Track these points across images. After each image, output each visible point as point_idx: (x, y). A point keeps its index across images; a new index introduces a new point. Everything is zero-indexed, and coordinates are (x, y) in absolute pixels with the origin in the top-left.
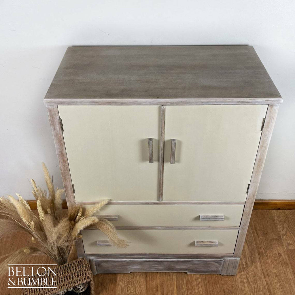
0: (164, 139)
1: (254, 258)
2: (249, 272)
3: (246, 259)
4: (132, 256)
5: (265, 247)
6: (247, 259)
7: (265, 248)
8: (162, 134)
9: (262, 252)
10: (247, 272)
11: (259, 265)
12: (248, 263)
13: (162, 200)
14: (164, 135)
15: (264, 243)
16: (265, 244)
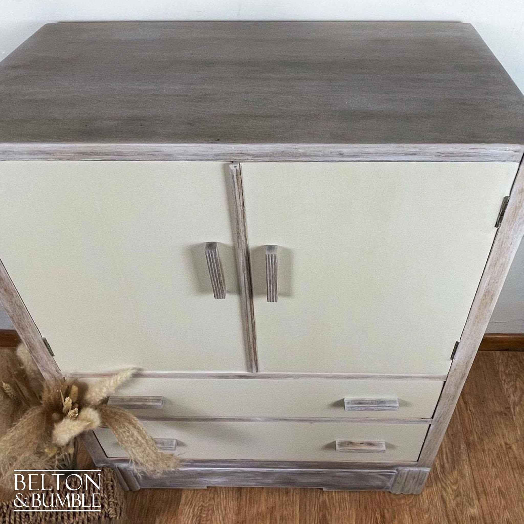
0: (246, 243)
1: (458, 454)
2: (446, 485)
3: (442, 457)
4: (207, 464)
5: (480, 429)
6: (444, 456)
7: (479, 433)
8: (239, 233)
9: (474, 441)
10: (444, 485)
11: (467, 470)
12: (447, 465)
13: (257, 371)
14: (245, 236)
15: (478, 421)
16: (479, 424)
